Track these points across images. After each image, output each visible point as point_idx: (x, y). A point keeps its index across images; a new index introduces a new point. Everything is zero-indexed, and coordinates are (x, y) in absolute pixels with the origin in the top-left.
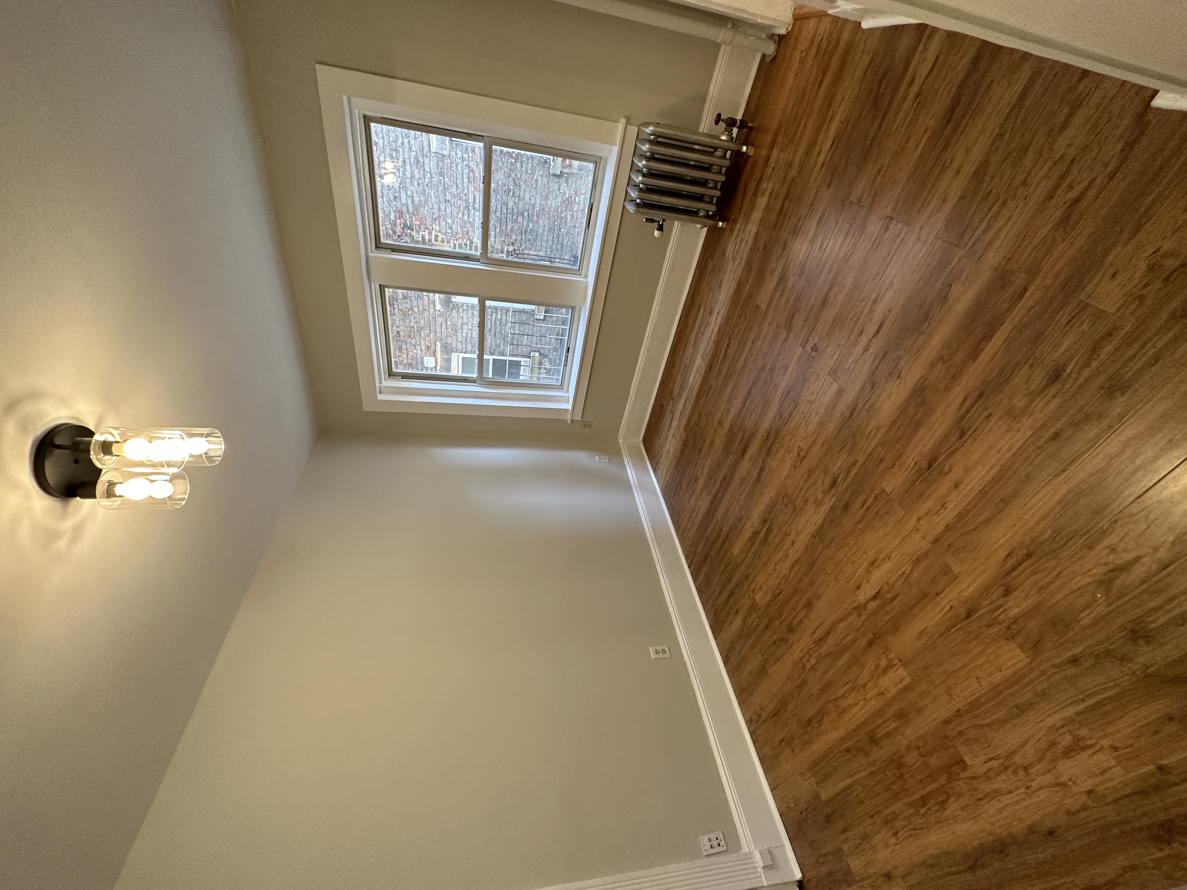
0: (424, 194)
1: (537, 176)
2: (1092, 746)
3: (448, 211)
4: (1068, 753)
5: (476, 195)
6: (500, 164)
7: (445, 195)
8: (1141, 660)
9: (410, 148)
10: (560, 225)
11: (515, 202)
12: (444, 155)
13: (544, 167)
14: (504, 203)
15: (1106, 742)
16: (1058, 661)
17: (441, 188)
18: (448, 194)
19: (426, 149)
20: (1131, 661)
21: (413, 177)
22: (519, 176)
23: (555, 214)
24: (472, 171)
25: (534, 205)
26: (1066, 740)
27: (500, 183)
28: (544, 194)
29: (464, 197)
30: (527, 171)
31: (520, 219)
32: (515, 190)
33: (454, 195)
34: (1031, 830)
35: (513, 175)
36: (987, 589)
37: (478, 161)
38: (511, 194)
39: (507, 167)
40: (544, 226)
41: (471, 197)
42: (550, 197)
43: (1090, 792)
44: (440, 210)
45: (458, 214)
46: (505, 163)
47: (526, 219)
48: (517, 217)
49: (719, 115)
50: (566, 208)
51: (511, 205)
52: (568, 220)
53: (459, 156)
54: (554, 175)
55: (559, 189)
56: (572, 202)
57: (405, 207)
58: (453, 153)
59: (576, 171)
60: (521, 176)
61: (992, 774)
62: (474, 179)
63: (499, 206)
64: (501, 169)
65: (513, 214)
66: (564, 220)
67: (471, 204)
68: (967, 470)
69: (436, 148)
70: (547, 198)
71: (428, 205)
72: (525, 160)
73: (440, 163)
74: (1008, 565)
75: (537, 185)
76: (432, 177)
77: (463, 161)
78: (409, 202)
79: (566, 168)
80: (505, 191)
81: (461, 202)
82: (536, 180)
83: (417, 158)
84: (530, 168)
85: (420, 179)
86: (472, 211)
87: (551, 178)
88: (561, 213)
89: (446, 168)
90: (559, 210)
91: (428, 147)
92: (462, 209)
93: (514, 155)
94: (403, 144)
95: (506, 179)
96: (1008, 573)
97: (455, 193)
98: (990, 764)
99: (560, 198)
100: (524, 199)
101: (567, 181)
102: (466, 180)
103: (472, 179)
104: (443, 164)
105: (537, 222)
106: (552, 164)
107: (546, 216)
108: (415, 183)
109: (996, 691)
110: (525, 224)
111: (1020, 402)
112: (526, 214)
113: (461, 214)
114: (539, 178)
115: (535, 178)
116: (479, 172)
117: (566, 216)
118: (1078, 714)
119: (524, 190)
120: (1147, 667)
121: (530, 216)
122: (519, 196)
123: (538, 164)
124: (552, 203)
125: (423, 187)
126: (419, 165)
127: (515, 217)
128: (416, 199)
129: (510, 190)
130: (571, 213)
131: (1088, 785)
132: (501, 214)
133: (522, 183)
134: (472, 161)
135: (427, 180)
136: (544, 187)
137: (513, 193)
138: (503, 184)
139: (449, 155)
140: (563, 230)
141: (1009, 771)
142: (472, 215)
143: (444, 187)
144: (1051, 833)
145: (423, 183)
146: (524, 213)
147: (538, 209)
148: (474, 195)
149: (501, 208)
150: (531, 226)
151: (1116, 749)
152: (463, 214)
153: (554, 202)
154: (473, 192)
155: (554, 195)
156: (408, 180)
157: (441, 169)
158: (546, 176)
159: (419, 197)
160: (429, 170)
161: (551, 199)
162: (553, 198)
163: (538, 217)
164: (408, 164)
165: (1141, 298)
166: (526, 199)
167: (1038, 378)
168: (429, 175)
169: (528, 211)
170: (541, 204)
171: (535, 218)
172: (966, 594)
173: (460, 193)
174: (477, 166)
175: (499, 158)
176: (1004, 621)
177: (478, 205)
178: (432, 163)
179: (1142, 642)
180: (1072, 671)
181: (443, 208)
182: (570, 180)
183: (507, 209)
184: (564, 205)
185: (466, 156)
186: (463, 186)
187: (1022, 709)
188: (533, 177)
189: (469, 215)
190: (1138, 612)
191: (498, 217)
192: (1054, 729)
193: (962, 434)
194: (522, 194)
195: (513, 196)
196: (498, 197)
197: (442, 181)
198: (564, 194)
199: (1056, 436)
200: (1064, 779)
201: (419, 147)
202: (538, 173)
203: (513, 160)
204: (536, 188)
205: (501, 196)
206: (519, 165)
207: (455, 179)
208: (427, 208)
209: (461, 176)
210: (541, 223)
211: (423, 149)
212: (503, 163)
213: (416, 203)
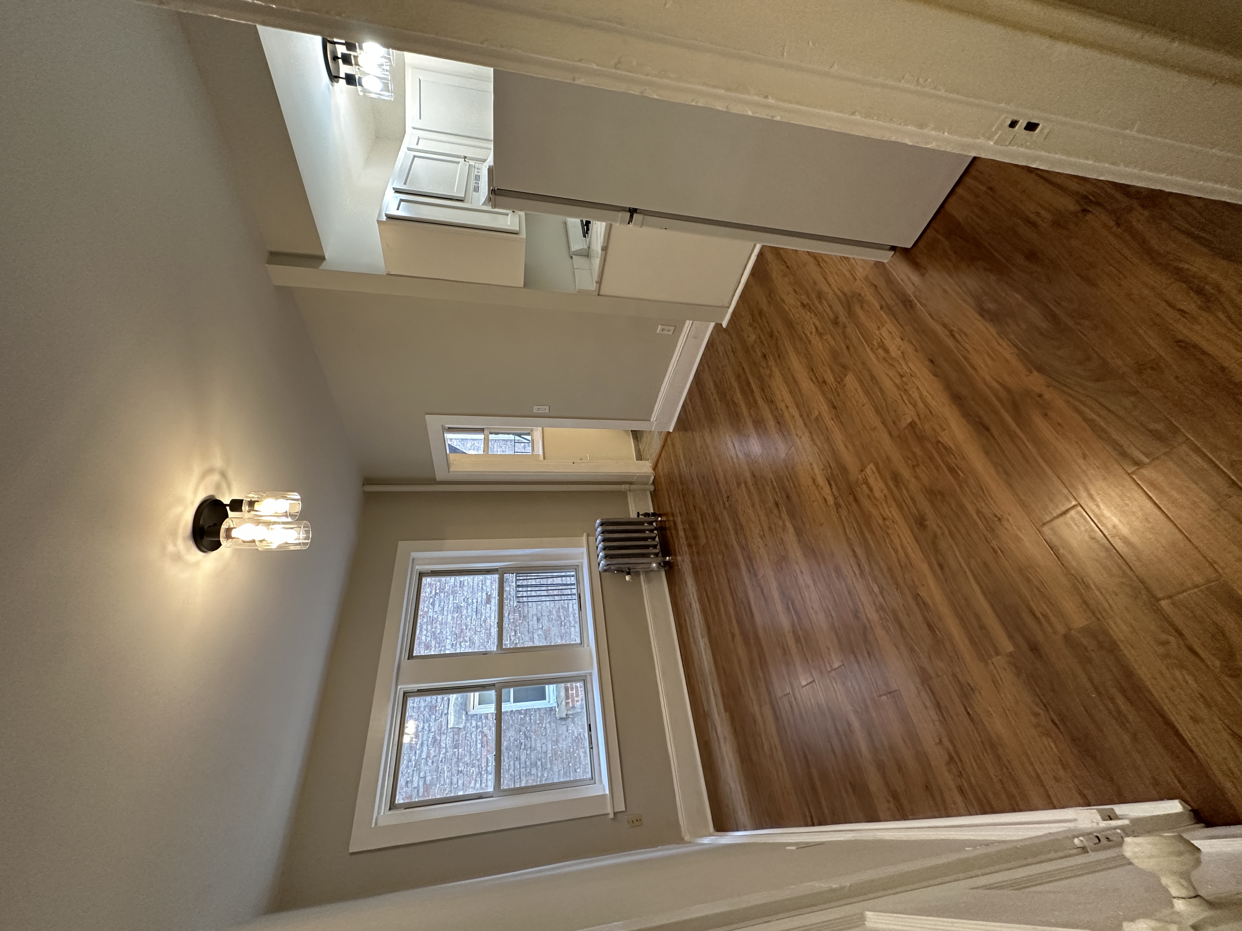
0: (437, 771)
1: (546, 724)
2: (880, 339)
3: (460, 782)
4: (887, 351)
5: (489, 758)
6: (511, 722)
7: (458, 766)
8: (844, 320)
9: (429, 731)
10: (575, 765)
11: (527, 754)
12: (460, 728)
13: (551, 715)
14: (517, 758)
15: (877, 332)
16: (849, 356)
17: (455, 760)
18: (461, 764)
19: (444, 727)
20: (845, 324)
21: (428, 756)
22: (529, 728)
23: (568, 755)
24: (486, 735)
25: (546, 753)
26: (880, 351)
27: (512, 739)
28: (554, 739)
29: (477, 763)
30: (535, 722)
31: (534, 771)
32: (527, 742)
33: (467, 764)
34: (936, 375)
35: (523, 729)
36: (824, 393)
37: (491, 725)
38: (523, 747)
39: (517, 723)
40: (559, 771)
41: (484, 761)
42: (560, 739)
43: (902, 339)
44: (451, 783)
45: (470, 783)
46: (516, 721)
47: (540, 769)
48: (530, 770)
49: (638, 513)
50: (577, 746)
51: (523, 758)
52: (582, 758)
53: (473, 725)
54: (561, 719)
55: (567, 730)
56: (582, 739)
57: (416, 790)
58: (469, 724)
59: (579, 711)
60: (531, 728)
61: (912, 401)
62: (487, 742)
63: (512, 763)
64: (512, 726)
65: (526, 768)
66: (578, 759)
67: (484, 769)
68: (783, 401)
69: (453, 724)
70: (557, 742)
71: (440, 781)
72: (533, 713)
73: (456, 737)
74: (815, 381)
75: (546, 731)
76: (447, 752)
77: (477, 729)
78: (421, 783)
79: (570, 710)
80: (517, 746)
81: (473, 769)
82: (545, 728)
83: (435, 737)
84: (538, 718)
85: (435, 756)
86: (485, 776)
87: (559, 722)
88: (574, 752)
89: (461, 739)
90: (571, 750)
91: (446, 725)
92: (474, 777)
93: (523, 711)
94: (423, 728)
95: (517, 735)
96: (818, 381)
97: (469, 761)
98: (907, 401)
99: (570, 738)
100: (535, 749)
101: (573, 722)
102: (479, 746)
103: (485, 743)
104: (459, 736)
105: (551, 769)
106: (557, 710)
107: (560, 759)
108: (430, 763)
109: (867, 393)
110: (539, 775)
111: (768, 372)
112: (539, 763)
113: (473, 782)
114: (548, 724)
115: (544, 726)
116: (491, 735)
117: (578, 754)
118: (869, 346)
119: (534, 740)
120: (846, 317)
121: (543, 763)
122: (531, 747)
123: (545, 713)
124: (563, 745)
125: (438, 764)
126: (435, 744)
127: (528, 770)
128: (428, 779)
129: (521, 744)
130: (583, 750)
131: (898, 339)
132: (514, 771)
133: (532, 734)
134: (485, 726)
135: (441, 756)
136: (554, 732)
137: (525, 745)
138: (514, 740)
139: (465, 727)
140: (578, 770)
141: (906, 387)
142: (484, 781)
143: (458, 758)
144: (932, 361)
145: (438, 760)
146: (537, 763)
147: (550, 755)
148: (487, 758)
149: (514, 764)
150: (546, 775)
151: (879, 327)
152: (476, 781)
153: (565, 743)
154: (486, 755)
155: (564, 737)
156: (423, 761)
157: (457, 741)
158: (554, 722)
159: (432, 775)
160: (444, 746)
161: (561, 742)
162: (563, 741)
163: (551, 764)
164: (425, 746)
165: (755, 328)
166: (538, 749)
167: (764, 364)
168: (444, 750)
169: (539, 760)
170: (552, 749)
171: (549, 766)
172: (827, 408)
173: (473, 760)
174: (490, 730)
175: (510, 718)
176: (836, 385)
177: (490, 767)
178: (448, 738)
179: (838, 320)
180: (852, 349)
181: (455, 780)
182: (576, 719)
183: (520, 764)
184: (575, 744)
185: (480, 723)
186: (476, 752)
187: (873, 377)
188: (542, 725)
189: (481, 781)
190: (829, 322)
191: (511, 775)
192: (877, 358)
193: (772, 402)
194: (533, 745)
195: (525, 749)
196: (511, 753)
197: (457, 753)
198: (573, 733)
199: (779, 356)
200: (899, 352)
201: (438, 727)
202: (546, 721)
203: (522, 716)
204: (546, 735)
205: (514, 752)
206: (528, 719)
207: (469, 747)
208: (438, 785)
209: (474, 744)
210: (555, 769)
211: (441, 728)
212: (513, 721)
213: (428, 782)
